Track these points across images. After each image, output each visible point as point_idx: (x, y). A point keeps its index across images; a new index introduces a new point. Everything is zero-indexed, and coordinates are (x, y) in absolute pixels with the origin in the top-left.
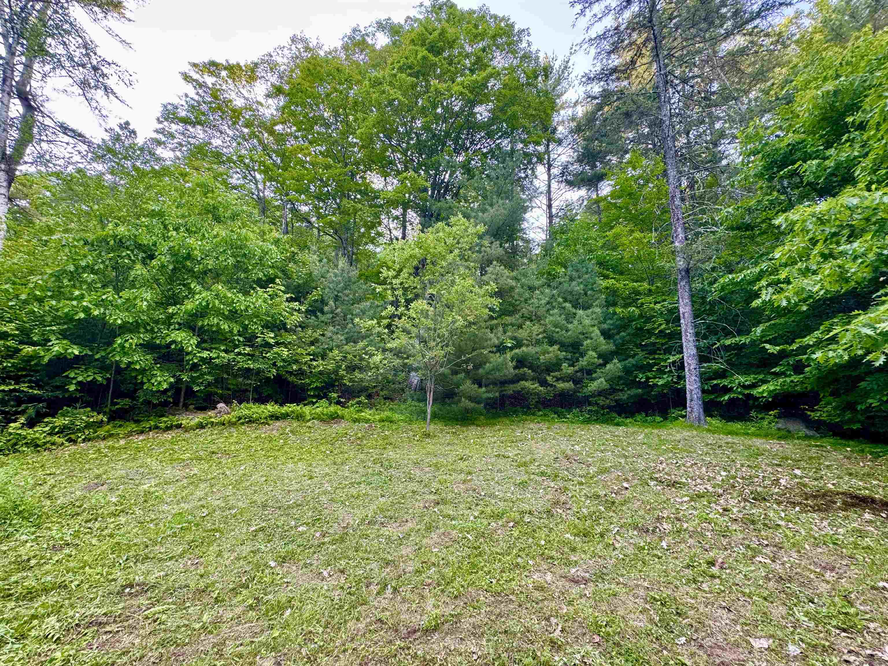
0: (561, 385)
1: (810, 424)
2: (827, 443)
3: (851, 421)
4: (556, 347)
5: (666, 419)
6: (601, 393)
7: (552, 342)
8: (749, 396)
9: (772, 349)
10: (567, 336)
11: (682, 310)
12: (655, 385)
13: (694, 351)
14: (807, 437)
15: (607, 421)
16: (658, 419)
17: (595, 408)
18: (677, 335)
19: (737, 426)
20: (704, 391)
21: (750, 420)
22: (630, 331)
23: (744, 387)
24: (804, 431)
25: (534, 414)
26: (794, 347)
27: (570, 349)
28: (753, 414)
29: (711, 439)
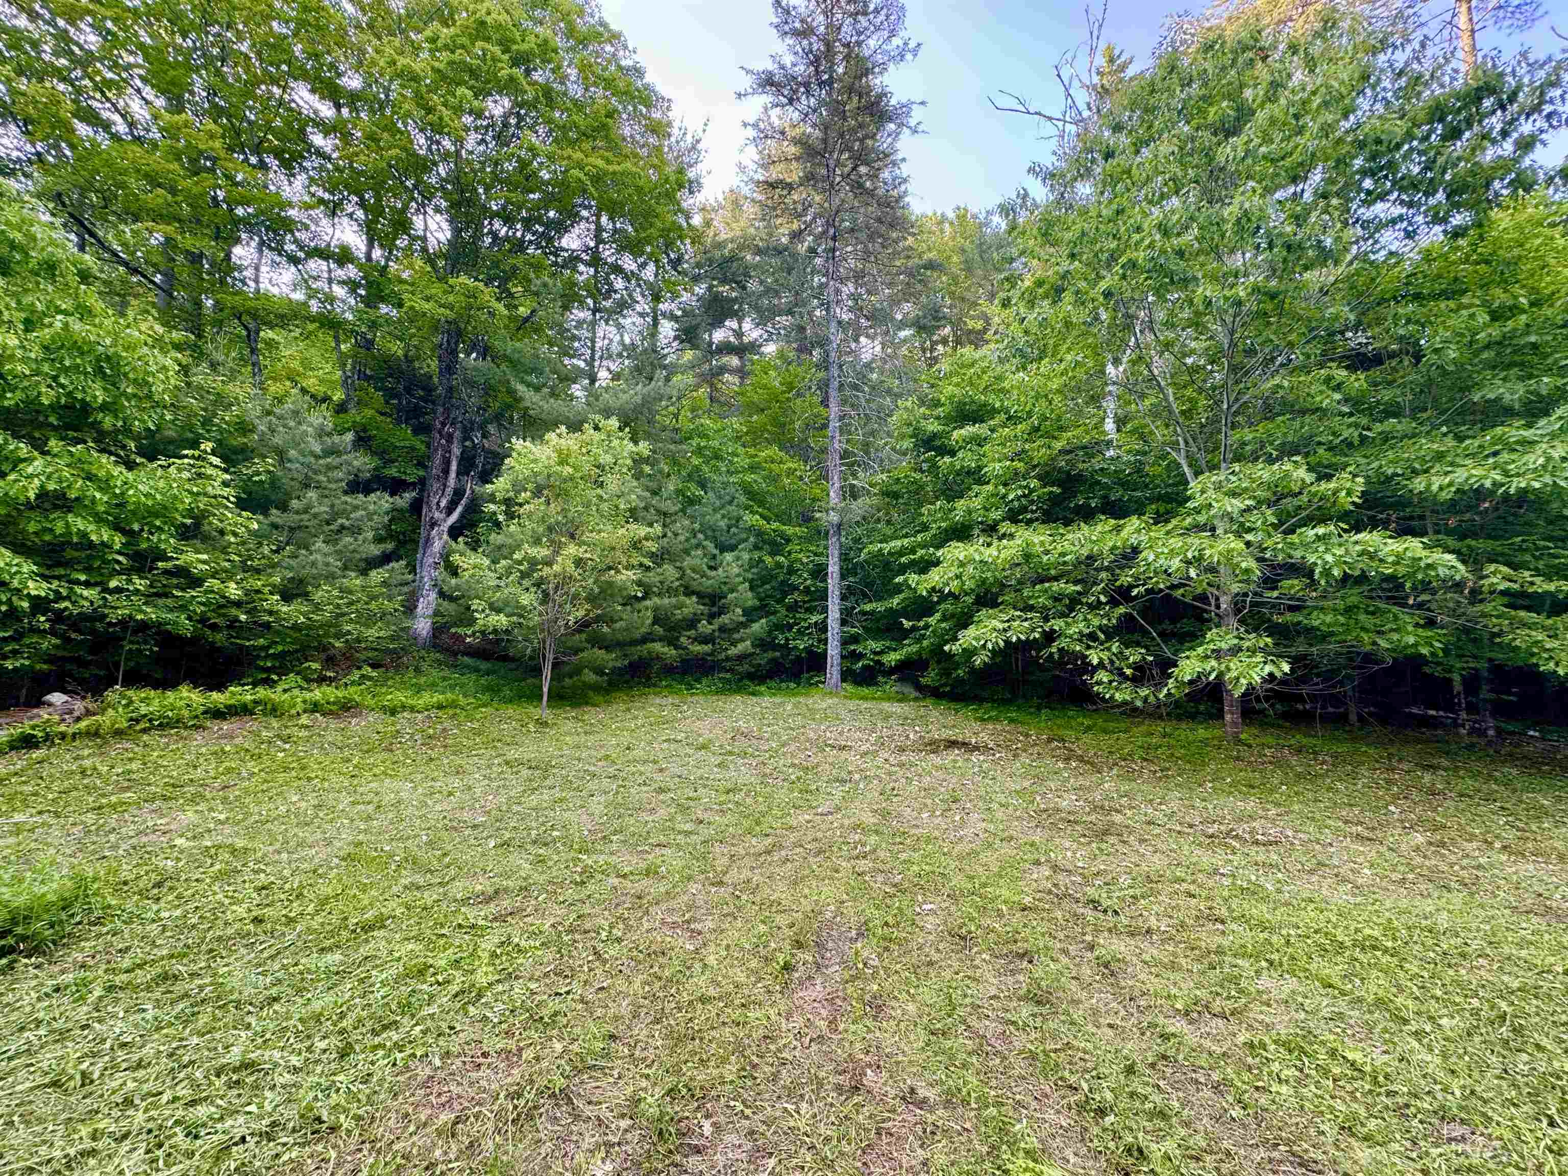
0: (697, 648)
1: (919, 687)
2: (929, 702)
3: (945, 685)
4: (694, 599)
5: (799, 684)
6: (741, 658)
7: (689, 592)
8: (878, 662)
9: (907, 624)
10: (708, 584)
11: (830, 569)
12: (796, 648)
13: (838, 615)
14: (916, 699)
15: (739, 690)
16: (792, 685)
17: (728, 676)
18: (823, 595)
19: (865, 691)
20: (843, 657)
21: (876, 684)
22: (774, 584)
23: (876, 653)
24: (914, 694)
25: (655, 686)
26: (922, 624)
27: (707, 601)
28: (880, 679)
29: (852, 704)
